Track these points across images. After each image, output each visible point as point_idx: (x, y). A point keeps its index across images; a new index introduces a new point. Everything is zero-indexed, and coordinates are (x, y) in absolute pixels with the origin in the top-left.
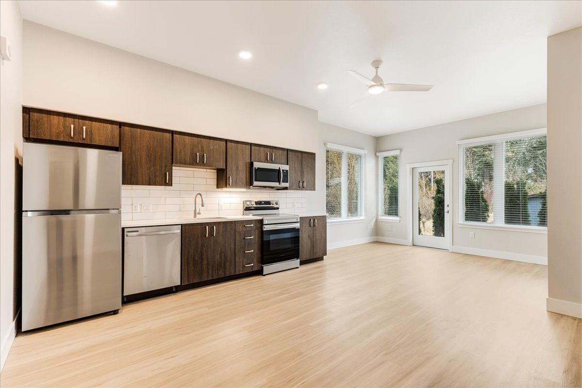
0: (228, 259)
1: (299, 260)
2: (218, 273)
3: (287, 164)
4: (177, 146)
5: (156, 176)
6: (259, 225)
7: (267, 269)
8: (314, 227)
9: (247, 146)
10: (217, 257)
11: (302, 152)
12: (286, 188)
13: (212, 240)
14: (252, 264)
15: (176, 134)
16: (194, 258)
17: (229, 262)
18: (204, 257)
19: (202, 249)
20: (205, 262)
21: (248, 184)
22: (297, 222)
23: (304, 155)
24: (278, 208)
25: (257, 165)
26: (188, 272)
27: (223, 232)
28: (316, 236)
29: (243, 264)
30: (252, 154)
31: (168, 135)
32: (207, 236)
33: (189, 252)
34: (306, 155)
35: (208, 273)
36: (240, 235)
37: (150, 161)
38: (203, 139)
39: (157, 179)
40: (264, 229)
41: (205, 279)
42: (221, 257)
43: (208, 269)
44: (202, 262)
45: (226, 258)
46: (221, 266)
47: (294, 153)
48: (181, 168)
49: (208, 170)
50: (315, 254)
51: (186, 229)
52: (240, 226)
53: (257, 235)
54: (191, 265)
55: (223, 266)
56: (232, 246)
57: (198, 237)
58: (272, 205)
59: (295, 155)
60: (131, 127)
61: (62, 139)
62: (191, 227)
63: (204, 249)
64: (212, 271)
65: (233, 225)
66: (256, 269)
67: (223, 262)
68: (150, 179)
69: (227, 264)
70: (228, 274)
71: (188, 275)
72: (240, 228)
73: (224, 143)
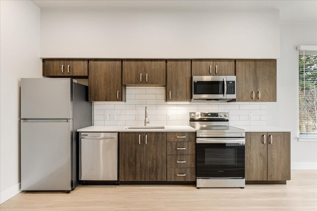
0: (160, 166)
1: (244, 180)
2: (150, 176)
3: (235, 75)
4: (125, 70)
5: (110, 94)
6: (193, 138)
7: (201, 182)
8: (269, 145)
9: (187, 62)
10: (149, 163)
11: (255, 60)
12: (233, 100)
13: (145, 147)
14: (185, 175)
15: (124, 61)
16: (129, 161)
17: (160, 168)
18: (138, 160)
19: (135, 154)
20: (138, 165)
21: (188, 97)
22: (243, 137)
23: (258, 63)
24: (227, 121)
25: (196, 79)
26: (124, 172)
27: (155, 140)
28: (271, 155)
29: (175, 173)
30: (192, 70)
31: (119, 63)
32: (140, 143)
33: (125, 155)
34: (262, 63)
35: (141, 175)
36: (172, 145)
37: (107, 84)
38: (146, 62)
39: (111, 96)
40: (197, 142)
41: (138, 179)
42: (153, 163)
43: (141, 172)
44: (136, 165)
45: (157, 165)
46: (152, 171)
47: (244, 62)
48: (137, 87)
49: (157, 88)
50: (271, 176)
51: (122, 136)
52: (172, 137)
53: (190, 147)
54: (127, 166)
55: (154, 170)
56: (164, 155)
57: (132, 144)
58: (219, 117)
59: (245, 64)
60: (95, 61)
61: (58, 75)
62: (127, 135)
63: (138, 154)
64: (145, 174)
65: (165, 135)
66: (189, 180)
67: (155, 168)
68: (106, 96)
69: (159, 170)
70: (159, 179)
71: (124, 173)
72: (171, 138)
73: (165, 62)
